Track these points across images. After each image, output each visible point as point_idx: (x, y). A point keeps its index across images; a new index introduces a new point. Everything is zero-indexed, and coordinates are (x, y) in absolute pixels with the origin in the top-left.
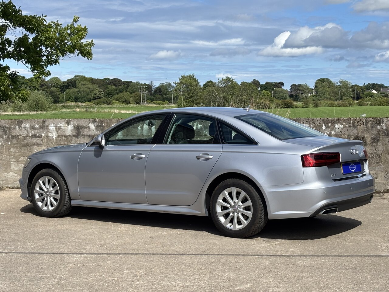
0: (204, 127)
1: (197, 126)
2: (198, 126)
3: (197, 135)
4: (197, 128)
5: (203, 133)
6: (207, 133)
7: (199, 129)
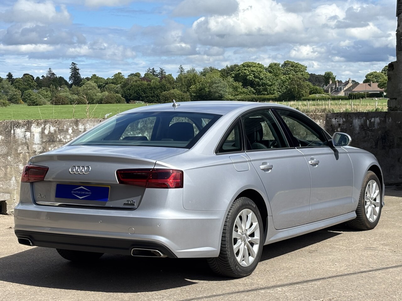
0: (59, 130)
1: (49, 128)
2: (51, 129)
3: (50, 140)
4: (49, 132)
5: (57, 137)
6: (62, 137)
7: (52, 133)
